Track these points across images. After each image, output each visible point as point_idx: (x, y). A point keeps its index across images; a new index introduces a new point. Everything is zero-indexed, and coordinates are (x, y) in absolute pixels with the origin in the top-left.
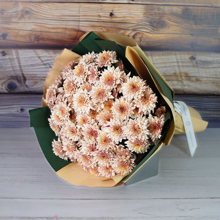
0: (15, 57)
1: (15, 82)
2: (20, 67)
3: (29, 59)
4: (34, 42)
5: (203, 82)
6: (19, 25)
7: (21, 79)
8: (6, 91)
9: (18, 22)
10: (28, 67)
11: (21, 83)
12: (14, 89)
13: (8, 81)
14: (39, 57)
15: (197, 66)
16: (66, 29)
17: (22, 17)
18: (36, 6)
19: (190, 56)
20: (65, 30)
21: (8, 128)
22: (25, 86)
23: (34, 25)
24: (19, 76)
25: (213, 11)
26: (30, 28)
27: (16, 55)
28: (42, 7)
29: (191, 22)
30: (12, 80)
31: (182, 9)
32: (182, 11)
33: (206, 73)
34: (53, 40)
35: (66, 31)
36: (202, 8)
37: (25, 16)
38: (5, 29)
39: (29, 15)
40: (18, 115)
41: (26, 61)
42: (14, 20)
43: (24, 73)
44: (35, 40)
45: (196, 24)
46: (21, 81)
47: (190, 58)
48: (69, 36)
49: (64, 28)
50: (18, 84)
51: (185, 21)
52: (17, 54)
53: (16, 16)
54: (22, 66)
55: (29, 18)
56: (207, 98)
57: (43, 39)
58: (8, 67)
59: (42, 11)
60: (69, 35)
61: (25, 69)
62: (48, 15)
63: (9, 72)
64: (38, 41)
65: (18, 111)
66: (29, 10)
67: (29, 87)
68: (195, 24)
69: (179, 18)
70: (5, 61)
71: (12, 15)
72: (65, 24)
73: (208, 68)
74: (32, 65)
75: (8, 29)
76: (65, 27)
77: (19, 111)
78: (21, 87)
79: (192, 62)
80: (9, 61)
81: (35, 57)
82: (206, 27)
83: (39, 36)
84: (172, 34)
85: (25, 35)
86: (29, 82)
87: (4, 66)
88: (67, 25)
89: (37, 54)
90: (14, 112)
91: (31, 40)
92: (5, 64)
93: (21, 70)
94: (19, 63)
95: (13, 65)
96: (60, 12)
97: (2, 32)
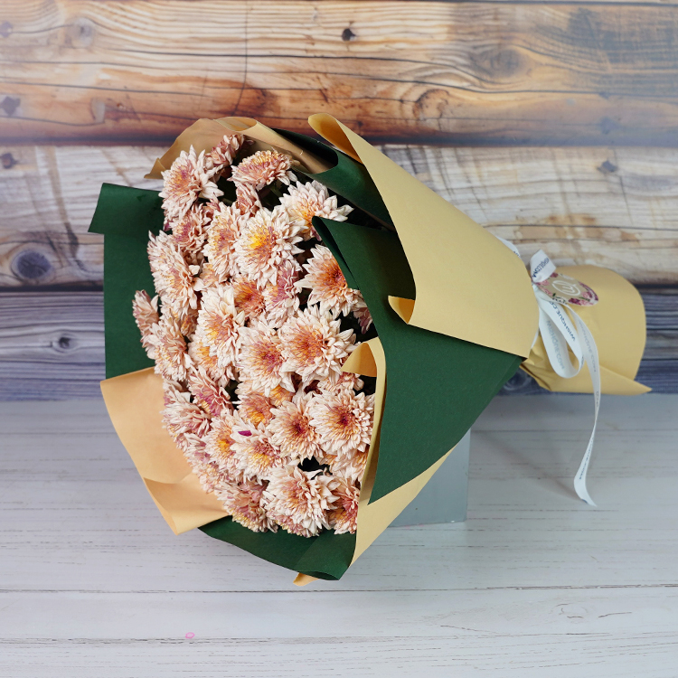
0: (44, 171)
1: (44, 251)
2: (60, 202)
3: (88, 179)
4: (104, 122)
5: (643, 244)
6: (58, 70)
7: (62, 241)
8: (14, 282)
9: (53, 60)
10: (84, 202)
11: (63, 254)
12: (40, 273)
13: (21, 249)
14: (120, 172)
15: (624, 194)
16: (206, 81)
17: (68, 43)
18: (111, 12)
19: (601, 161)
20: (202, 84)
21: (19, 399)
22: (75, 264)
23: (105, 70)
24: (55, 233)
25: (669, 19)
26: (91, 81)
27: (46, 167)
28: (129, 15)
29: (600, 53)
30: (31, 246)
31: (571, 14)
32: (570, 20)
33: (653, 215)
34: (163, 116)
35: (204, 86)
36: (632, 8)
37: (75, 43)
38: (12, 83)
39: (88, 40)
40: (53, 357)
41: (78, 183)
42: (41, 55)
43: (73, 223)
44: (107, 117)
45: (614, 59)
46: (61, 248)
47: (599, 169)
48: (215, 102)
49: (198, 79)
50: (51, 258)
51: (580, 52)
52: (51, 161)
53: (49, 44)
54: (65, 200)
55: (90, 49)
56: (659, 294)
57: (133, 114)
58: (21, 203)
59: (129, 25)
60: (214, 101)
61: (74, 210)
62: (149, 38)
63: (24, 220)
64: (117, 119)
65: (51, 346)
66: (88, 22)
67: (87, 266)
68: (612, 61)
69: (562, 41)
70: (10, 186)
71: (35, 40)
72: (203, 65)
73: (657, 199)
75: (23, 83)
76: (203, 74)
77: (55, 345)
78: (62, 267)
79: (606, 181)
80: (23, 184)
81: (108, 171)
82: (646, 68)
83: (118, 105)
84: (540, 91)
85: (76, 102)
86: (86, 253)
87: (10, 200)
88: (208, 70)
89: (112, 163)
90: (40, 350)
91: (94, 118)
92: (11, 195)
93: (63, 214)
94: (57, 191)
95: (38, 198)
96: (187, 30)
97: (2, 93)
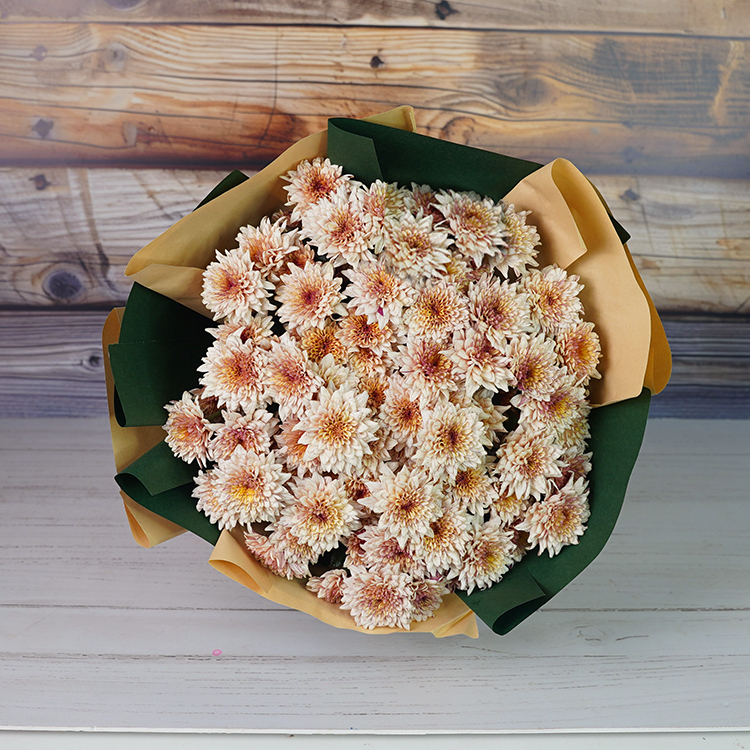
0: (76, 193)
1: (75, 271)
2: (91, 223)
3: (119, 201)
4: (135, 146)
5: (663, 271)
6: (91, 94)
7: (93, 261)
8: (46, 301)
9: (87, 84)
10: (115, 224)
11: (94, 274)
12: (72, 293)
13: (52, 270)
14: (151, 195)
15: (646, 222)
16: (236, 106)
17: (101, 67)
18: (143, 37)
19: (623, 189)
20: (232, 109)
21: (49, 416)
22: (106, 284)
23: (137, 94)
24: (87, 254)
25: (693, 50)
26: (123, 105)
27: (78, 188)
28: (162, 40)
29: (624, 83)
30: (63, 266)
31: (597, 44)
32: (596, 50)
33: (674, 243)
34: (193, 140)
35: (234, 111)
36: (657, 39)
37: (108, 68)
38: (46, 106)
39: (120, 64)
40: (83, 375)
41: (110, 205)
42: (75, 78)
43: (104, 244)
44: (138, 140)
45: (639, 89)
46: (92, 269)
47: (621, 197)
48: (246, 127)
49: (228, 104)
50: (82, 278)
51: (604, 81)
52: (83, 183)
53: (82, 68)
54: (97, 222)
55: (122, 74)
56: (678, 321)
57: (164, 138)
58: (53, 224)
59: (161, 50)
60: (243, 126)
61: (105, 231)
62: (180, 63)
63: (56, 240)
64: (148, 143)
65: (81, 364)
66: (121, 47)
67: (117, 286)
68: (636, 91)
69: (588, 71)
70: (43, 207)
71: (69, 64)
72: (233, 90)
73: (678, 227)
74: (129, 219)
75: (57, 106)
76: (233, 99)
77: (85, 363)
78: (93, 287)
79: (628, 209)
80: (56, 205)
81: (139, 193)
82: (669, 99)
83: (150, 129)
84: (565, 120)
85: (109, 125)
86: (117, 273)
87: (42, 221)
88: (238, 95)
89: (143, 185)
90: (71, 368)
91: (126, 141)
92: (44, 215)
93: (95, 235)
94: (89, 212)
95: (70, 219)
96: (217, 55)
97: (36, 116)
